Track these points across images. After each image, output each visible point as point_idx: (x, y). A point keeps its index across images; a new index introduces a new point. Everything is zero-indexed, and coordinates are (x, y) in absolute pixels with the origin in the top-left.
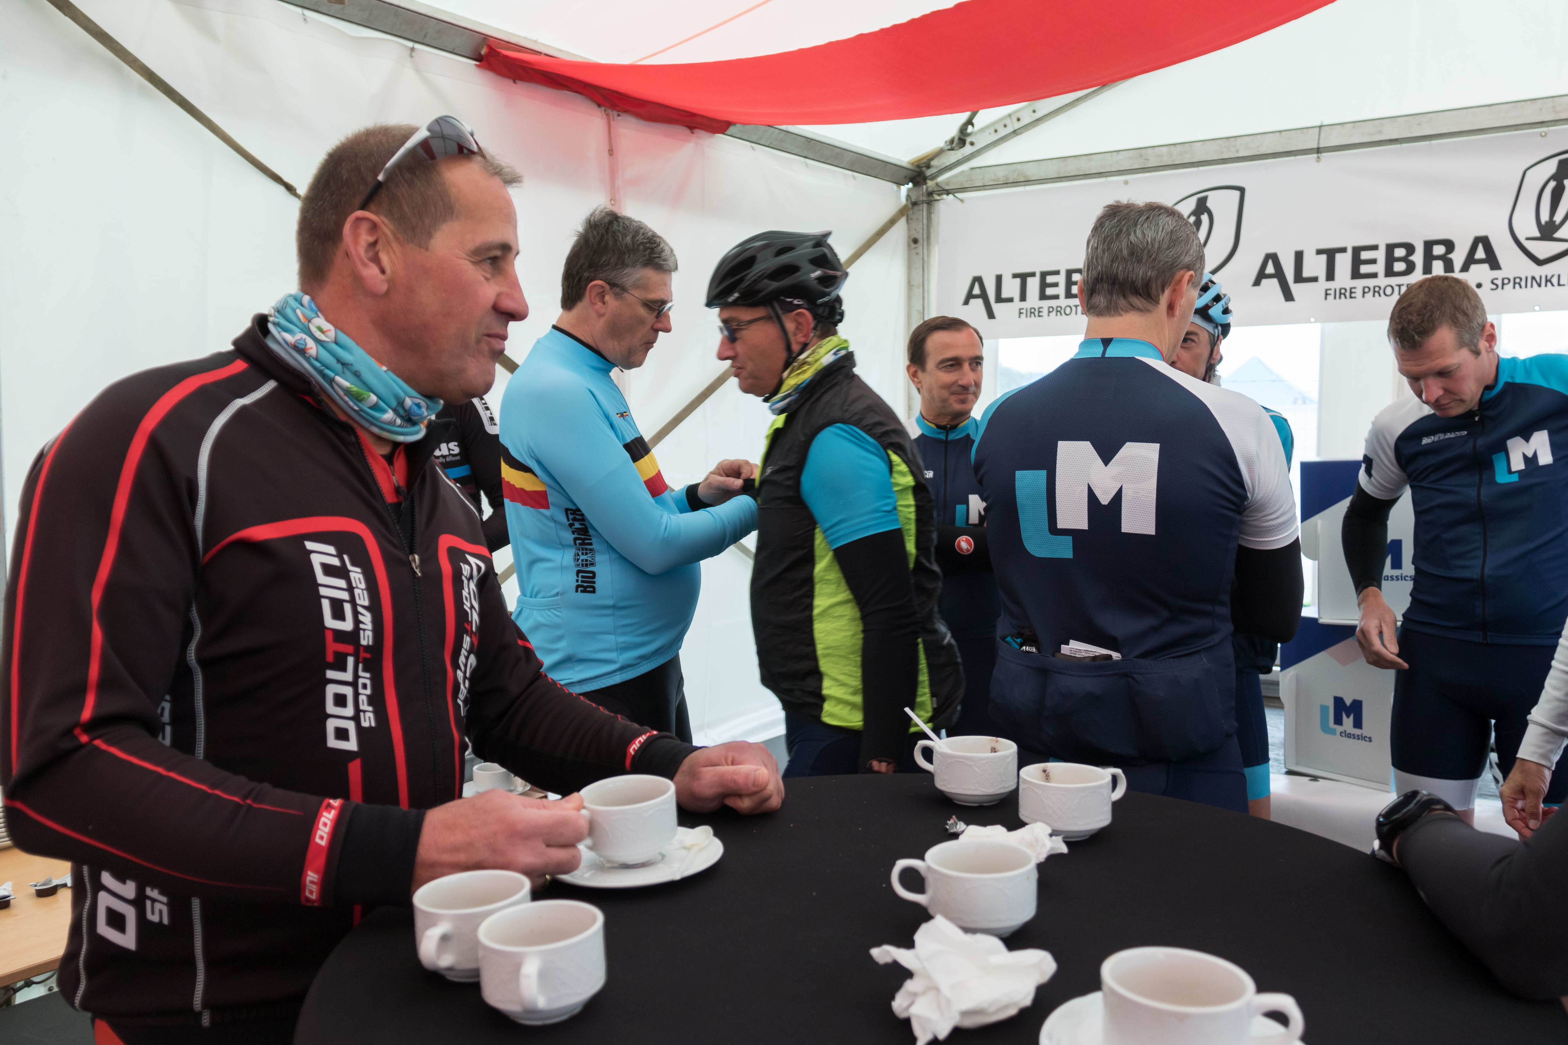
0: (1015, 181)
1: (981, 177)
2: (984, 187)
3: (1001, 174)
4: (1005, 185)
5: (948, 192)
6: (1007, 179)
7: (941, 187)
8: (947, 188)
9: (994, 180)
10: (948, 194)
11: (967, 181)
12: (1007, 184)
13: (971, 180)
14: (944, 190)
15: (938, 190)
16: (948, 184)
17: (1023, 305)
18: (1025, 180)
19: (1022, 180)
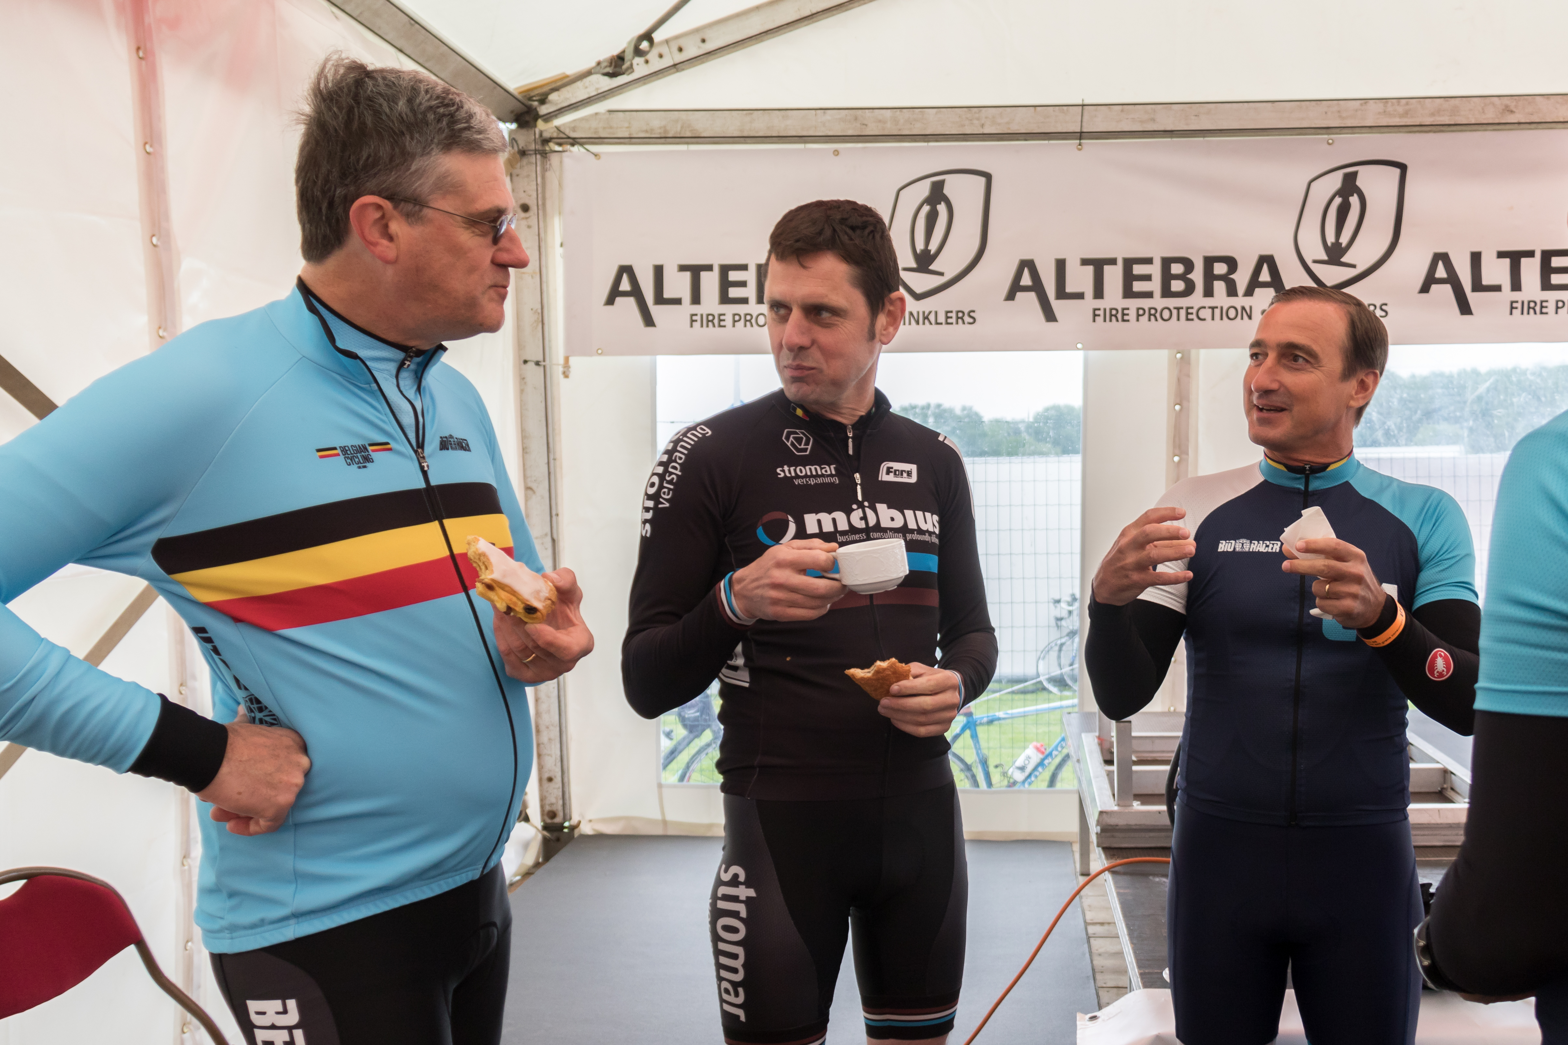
0: (679, 136)
1: (626, 125)
2: (630, 140)
3: (656, 124)
4: (663, 140)
5: (574, 142)
6: (666, 131)
7: (564, 133)
8: (573, 135)
9: (646, 131)
10: (573, 145)
11: (604, 128)
12: (664, 139)
13: (611, 128)
14: (569, 138)
15: (559, 136)
16: (574, 129)
17: (696, 309)
18: (693, 135)
19: (688, 134)
